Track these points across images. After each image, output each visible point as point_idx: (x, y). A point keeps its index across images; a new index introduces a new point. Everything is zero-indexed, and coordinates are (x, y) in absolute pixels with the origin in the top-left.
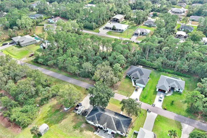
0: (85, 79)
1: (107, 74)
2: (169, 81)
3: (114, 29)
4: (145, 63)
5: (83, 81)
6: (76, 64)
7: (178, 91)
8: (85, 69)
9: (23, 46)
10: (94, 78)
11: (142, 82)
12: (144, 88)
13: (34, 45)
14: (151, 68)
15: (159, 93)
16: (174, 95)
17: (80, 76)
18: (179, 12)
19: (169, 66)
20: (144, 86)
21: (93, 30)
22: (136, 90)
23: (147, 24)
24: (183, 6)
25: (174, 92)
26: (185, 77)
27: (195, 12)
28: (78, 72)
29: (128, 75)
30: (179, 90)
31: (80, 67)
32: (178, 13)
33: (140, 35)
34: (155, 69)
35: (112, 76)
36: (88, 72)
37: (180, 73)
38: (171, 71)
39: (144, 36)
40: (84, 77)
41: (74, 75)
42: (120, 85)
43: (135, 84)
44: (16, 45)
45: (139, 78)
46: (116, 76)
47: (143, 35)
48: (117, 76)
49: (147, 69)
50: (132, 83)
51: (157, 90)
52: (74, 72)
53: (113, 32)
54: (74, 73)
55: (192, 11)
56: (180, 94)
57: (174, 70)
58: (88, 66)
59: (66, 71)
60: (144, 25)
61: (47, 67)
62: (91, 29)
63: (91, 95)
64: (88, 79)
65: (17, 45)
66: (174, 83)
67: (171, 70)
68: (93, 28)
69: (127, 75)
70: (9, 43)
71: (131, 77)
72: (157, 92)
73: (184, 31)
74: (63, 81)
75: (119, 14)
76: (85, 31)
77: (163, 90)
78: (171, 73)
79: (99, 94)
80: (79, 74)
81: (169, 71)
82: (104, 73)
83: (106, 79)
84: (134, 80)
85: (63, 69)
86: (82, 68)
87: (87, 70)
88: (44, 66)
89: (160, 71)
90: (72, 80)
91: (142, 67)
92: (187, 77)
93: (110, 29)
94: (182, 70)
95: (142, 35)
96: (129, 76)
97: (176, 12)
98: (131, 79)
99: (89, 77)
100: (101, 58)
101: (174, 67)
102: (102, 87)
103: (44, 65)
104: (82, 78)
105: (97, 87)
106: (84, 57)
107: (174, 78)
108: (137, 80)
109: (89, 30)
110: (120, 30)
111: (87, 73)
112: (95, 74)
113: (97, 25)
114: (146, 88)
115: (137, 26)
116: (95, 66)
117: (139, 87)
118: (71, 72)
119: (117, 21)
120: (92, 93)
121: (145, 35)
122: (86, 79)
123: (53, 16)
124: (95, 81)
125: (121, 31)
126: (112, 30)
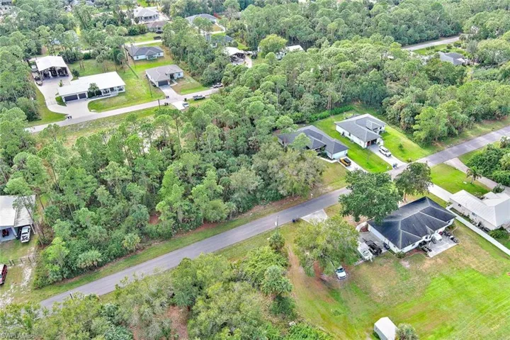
2: (361, 124)
3: (94, 93)
11: (340, 147)
12: (347, 155)
16: (386, 139)
17: (236, 215)
18: (152, 15)
21: (37, 119)
23: (140, 57)
30: (381, 128)
32: (151, 17)
33: (171, 82)
39: (180, 82)
43: (329, 158)
45: (325, 146)
60: (136, 61)
66: (370, 121)
72: (366, 148)
84: (319, 155)
93: (82, 96)
97: (146, 18)
104: (246, 214)
110: (112, 89)
121: (179, 79)
125: (118, 92)
126: (89, 97)
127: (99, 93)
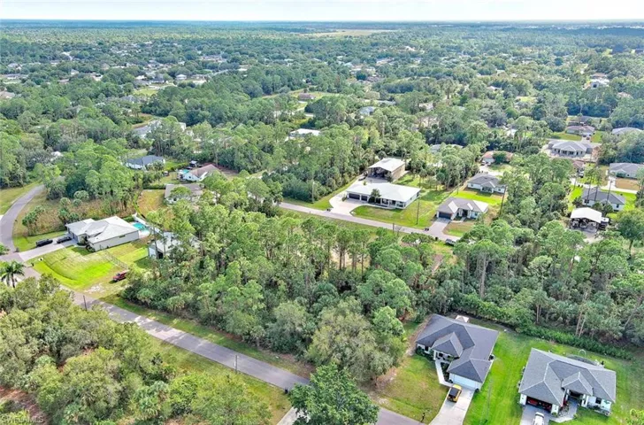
0: (281, 356)
1: (354, 341)
2: (560, 370)
3: (375, 199)
4: (476, 307)
5: (276, 363)
6: (255, 307)
7: (596, 408)
8: (284, 323)
9: (96, 247)
10: (309, 353)
11: (468, 372)
12: (477, 391)
13: (130, 244)
14: (498, 323)
15: (528, 410)
16: (581, 421)
17: (265, 347)
18: (574, 150)
19: (556, 319)
20: (477, 385)
21: (311, 202)
22: (452, 399)
23: (475, 186)
24: (585, 134)
25: (580, 408)
26: (614, 356)
27: (624, 151)
28: (259, 332)
29: (423, 347)
30: (598, 401)
31: (267, 315)
32: (572, 153)
33: (458, 218)
34: (512, 327)
35: (369, 348)
36: (292, 334)
37: (597, 343)
38: (564, 337)
39: (468, 222)
40: (279, 349)
41: (244, 343)
42: (399, 378)
43: (447, 376)
44: (76, 246)
45: (458, 358)
46: (382, 350)
47: (467, 219)
48: (387, 349)
49: (482, 325)
50: (436, 373)
51: (523, 400)
52: (249, 334)
53: (371, 209)
54: (248, 337)
55: (616, 149)
56: (604, 416)
57: (573, 332)
58: (291, 312)
59: (223, 331)
60: (468, 189)
61: (164, 315)
62: (306, 198)
63: (298, 411)
64: (293, 358)
65: (78, 244)
66: (579, 376)
67: (566, 332)
68: (311, 196)
69: (420, 348)
70: (55, 240)
71: (432, 352)
72: (522, 406)
73: (596, 207)
74: (211, 363)
75: (390, 155)
76: (286, 206)
77: (543, 402)
78: (566, 343)
79: (325, 409)
80: (263, 339)
81: (558, 334)
82: (342, 339)
83: (351, 358)
84: (442, 364)
85: (214, 322)
86: (275, 321)
87: (287, 328)
88: (154, 312)
89: (528, 334)
90: (239, 361)
91: (466, 319)
92: (620, 357)
93: (364, 198)
94: (601, 334)
95: (463, 219)
96: (427, 349)
97: (565, 152)
98: (431, 359)
99: (293, 349)
100: (334, 289)
101: (574, 322)
102: (336, 387)
103: (155, 308)
104: (272, 354)
105: (321, 384)
106: (282, 285)
107: (575, 358)
108: (453, 365)
109: (299, 202)
110: (394, 202)
111: (289, 337)
112: (315, 341)
113: (324, 189)
114: (484, 394)
115: (446, 190)
116: (316, 313)
117: (459, 388)
118: (238, 331)
119: (383, 175)
120: (304, 407)
121: (472, 219)
122: (285, 357)
123: (193, 162)
124: (312, 362)
125: (396, 206)
126: (370, 202)
127: (378, 201)
